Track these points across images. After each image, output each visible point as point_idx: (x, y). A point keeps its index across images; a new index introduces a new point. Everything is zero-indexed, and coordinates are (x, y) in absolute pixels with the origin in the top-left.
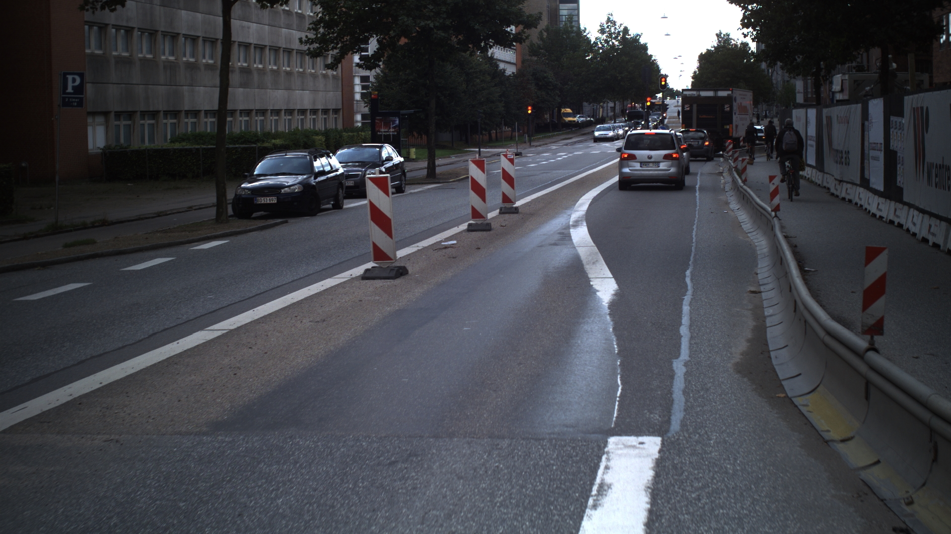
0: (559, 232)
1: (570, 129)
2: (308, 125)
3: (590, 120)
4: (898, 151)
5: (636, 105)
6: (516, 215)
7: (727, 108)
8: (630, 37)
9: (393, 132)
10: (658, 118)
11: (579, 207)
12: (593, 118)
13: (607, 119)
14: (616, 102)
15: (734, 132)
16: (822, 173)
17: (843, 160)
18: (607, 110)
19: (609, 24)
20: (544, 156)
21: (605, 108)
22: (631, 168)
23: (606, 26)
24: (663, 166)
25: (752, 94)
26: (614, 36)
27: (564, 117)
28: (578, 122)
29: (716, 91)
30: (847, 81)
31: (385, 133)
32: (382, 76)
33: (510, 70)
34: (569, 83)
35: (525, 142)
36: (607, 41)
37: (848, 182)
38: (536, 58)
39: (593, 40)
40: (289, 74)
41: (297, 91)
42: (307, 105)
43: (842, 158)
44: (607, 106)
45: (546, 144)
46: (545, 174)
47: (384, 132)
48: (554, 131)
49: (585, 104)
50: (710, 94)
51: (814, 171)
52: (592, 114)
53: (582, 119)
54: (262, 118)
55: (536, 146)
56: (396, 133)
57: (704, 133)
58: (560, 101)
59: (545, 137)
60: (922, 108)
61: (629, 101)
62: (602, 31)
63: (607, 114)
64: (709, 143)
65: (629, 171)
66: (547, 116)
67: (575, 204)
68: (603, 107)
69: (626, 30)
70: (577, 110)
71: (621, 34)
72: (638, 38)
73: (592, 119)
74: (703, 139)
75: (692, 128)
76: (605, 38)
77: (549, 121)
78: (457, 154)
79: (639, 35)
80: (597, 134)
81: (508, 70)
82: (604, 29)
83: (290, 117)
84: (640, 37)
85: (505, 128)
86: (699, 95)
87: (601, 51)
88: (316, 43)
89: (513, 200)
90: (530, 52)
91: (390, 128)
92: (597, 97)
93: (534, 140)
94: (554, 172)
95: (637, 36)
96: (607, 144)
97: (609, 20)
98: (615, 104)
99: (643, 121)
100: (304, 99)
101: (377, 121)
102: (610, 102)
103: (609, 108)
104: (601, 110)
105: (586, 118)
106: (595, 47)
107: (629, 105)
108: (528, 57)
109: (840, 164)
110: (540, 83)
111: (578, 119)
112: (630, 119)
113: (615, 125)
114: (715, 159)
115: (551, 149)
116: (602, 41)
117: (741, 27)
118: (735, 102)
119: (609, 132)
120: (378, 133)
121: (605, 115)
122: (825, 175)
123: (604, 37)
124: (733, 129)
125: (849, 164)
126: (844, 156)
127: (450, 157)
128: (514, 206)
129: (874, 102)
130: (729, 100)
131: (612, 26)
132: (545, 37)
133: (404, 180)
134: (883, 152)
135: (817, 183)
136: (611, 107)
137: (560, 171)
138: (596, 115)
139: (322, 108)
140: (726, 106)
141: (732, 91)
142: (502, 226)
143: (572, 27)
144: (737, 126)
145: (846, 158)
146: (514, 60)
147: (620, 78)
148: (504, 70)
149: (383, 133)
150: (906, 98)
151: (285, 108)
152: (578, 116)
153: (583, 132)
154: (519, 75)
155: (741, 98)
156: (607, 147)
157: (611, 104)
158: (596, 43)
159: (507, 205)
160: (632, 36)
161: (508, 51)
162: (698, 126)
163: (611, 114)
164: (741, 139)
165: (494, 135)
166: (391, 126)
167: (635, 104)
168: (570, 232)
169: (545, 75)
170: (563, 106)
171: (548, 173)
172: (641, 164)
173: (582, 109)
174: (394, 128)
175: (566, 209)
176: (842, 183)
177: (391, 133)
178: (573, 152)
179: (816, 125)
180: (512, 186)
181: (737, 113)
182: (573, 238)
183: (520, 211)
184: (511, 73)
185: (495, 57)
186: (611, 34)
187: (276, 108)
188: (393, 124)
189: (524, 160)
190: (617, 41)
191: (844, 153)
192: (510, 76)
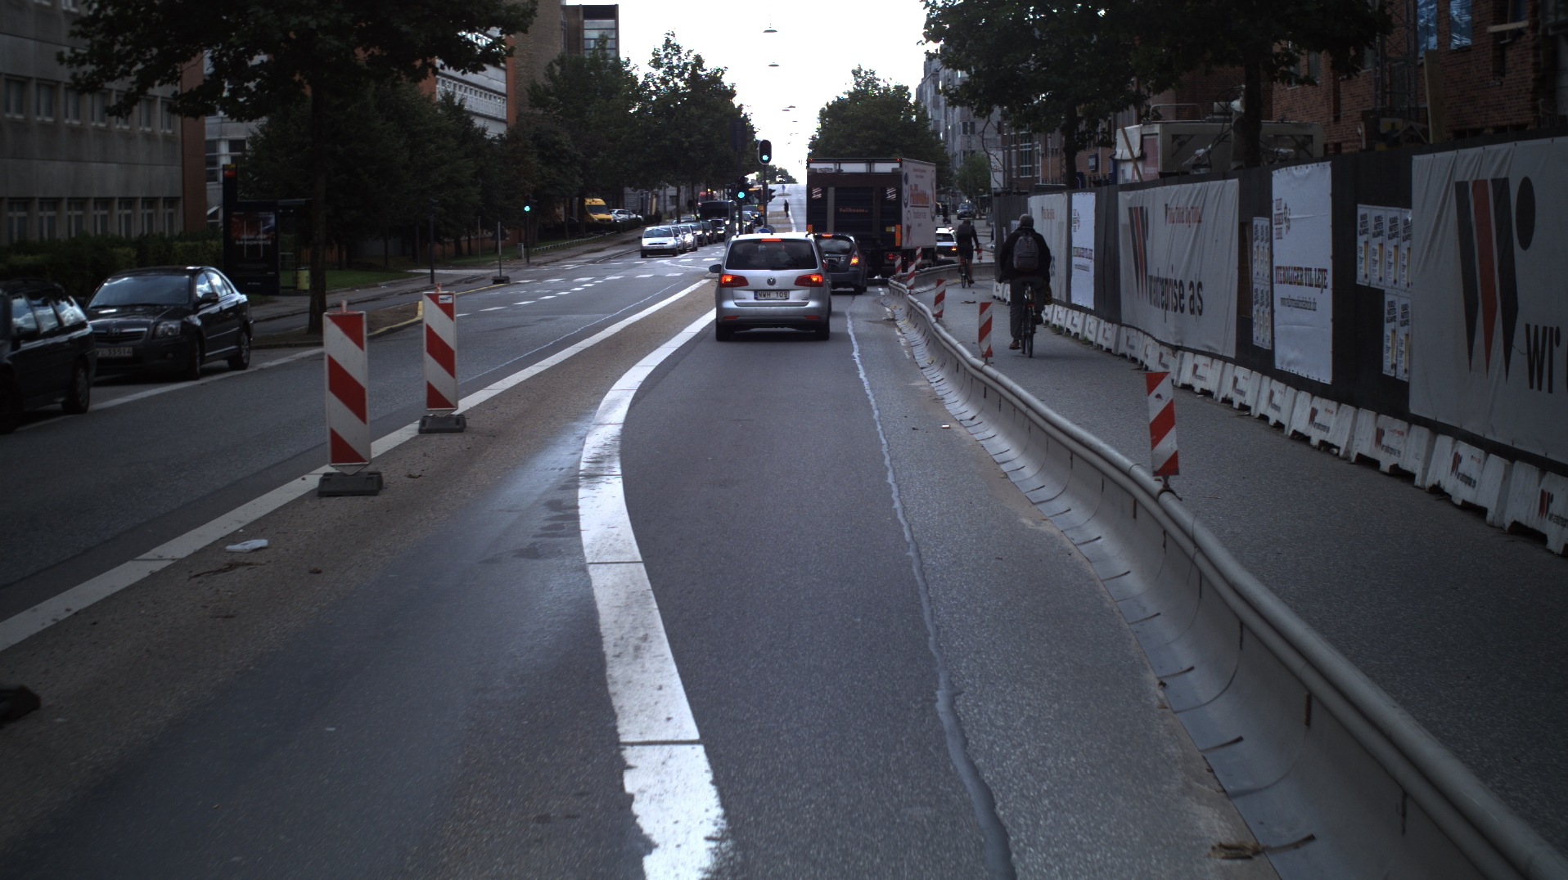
0: (549, 497)
1: (601, 234)
2: (116, 229)
3: (637, 219)
4: (1387, 291)
5: (715, 192)
6: (456, 437)
7: (891, 194)
8: (705, 73)
9: (264, 240)
10: (753, 215)
11: (606, 411)
12: (641, 215)
13: (664, 216)
14: (682, 187)
15: (905, 239)
16: (1116, 326)
17: (1186, 301)
18: (665, 201)
19: (669, 50)
20: (549, 284)
21: (662, 198)
22: (737, 301)
23: (662, 54)
24: (794, 297)
25: (934, 169)
26: (676, 71)
27: (592, 213)
28: (615, 221)
29: (870, 162)
30: (1159, 137)
31: (251, 243)
32: (262, 139)
33: (494, 131)
34: (600, 153)
35: (520, 258)
36: (664, 81)
37: (1196, 352)
38: (541, 112)
39: (641, 80)
40: (76, 132)
41: (94, 164)
42: (113, 190)
43: (1182, 296)
44: (665, 195)
45: (557, 261)
46: (544, 324)
47: (248, 240)
48: (572, 237)
49: (628, 190)
50: (860, 168)
51: (1091, 319)
52: (640, 208)
53: (622, 216)
54: (23, 214)
55: (539, 265)
56: (269, 242)
57: (851, 241)
58: (582, 184)
59: (555, 248)
60: (1501, 185)
61: (702, 187)
62: (657, 63)
63: (665, 207)
64: (859, 260)
65: (736, 307)
66: (561, 211)
67: (599, 403)
68: (657, 196)
69: (699, 61)
70: (615, 201)
71: (689, 67)
72: (718, 75)
73: (639, 216)
74: (848, 253)
75: (825, 231)
76: (662, 75)
77: (563, 220)
78: (392, 279)
79: (722, 70)
80: (646, 242)
81: (489, 130)
82: (660, 59)
83: (80, 213)
84: (723, 73)
85: (482, 233)
86: (840, 171)
87: (654, 98)
88: (92, 63)
89: (452, 402)
90: (531, 101)
91: (258, 233)
92: (648, 179)
93: (536, 254)
94: (564, 317)
95: (718, 72)
96: (666, 261)
97: (668, 44)
98: (679, 191)
99: (727, 220)
100: (108, 179)
101: (234, 219)
102: (670, 187)
103: (668, 198)
104: (655, 200)
105: (630, 215)
106: (644, 90)
107: (703, 193)
108: (527, 110)
109: (1176, 310)
110: (548, 154)
111: (615, 216)
112: (704, 217)
113: (679, 226)
114: (869, 289)
115: (564, 271)
116: (656, 80)
117: (924, 40)
118: (906, 183)
119: (667, 238)
120: (237, 242)
121: (661, 209)
122: (1123, 329)
123: (660, 73)
124: (901, 233)
125: (1200, 312)
126: (1188, 293)
127: (376, 286)
128: (456, 413)
129: (1295, 172)
130: (895, 179)
131: (675, 54)
132: (557, 73)
133: (246, 342)
134: (1328, 292)
135: (1102, 346)
136: (671, 197)
137: (575, 317)
138: (647, 210)
139: (144, 196)
140: (889, 191)
141: (901, 162)
142: (410, 476)
143: (605, 57)
144: (909, 228)
145: (1192, 298)
146: (503, 115)
147: (687, 144)
148: (484, 130)
149: (246, 243)
150: (1416, 158)
151: (69, 195)
152: (616, 211)
153: (625, 239)
154: (513, 137)
155: (917, 176)
156: (666, 266)
157: (671, 191)
158: (646, 85)
159: (439, 412)
160: (709, 71)
161: (492, 98)
162: (836, 229)
163: (671, 208)
164: (919, 251)
165: (464, 245)
166: (262, 229)
167: (712, 192)
168: (576, 499)
169: (557, 138)
170: (590, 194)
171: (551, 319)
172: (755, 294)
173: (623, 199)
174: (267, 232)
175: (576, 419)
176: (1180, 352)
177: (261, 243)
178: (605, 276)
179: (1096, 227)
180: (450, 368)
181: (909, 205)
182: (583, 525)
183: (469, 423)
184: (496, 135)
185: (466, 108)
186: (671, 68)
187: (49, 195)
188: (264, 226)
189: (512, 291)
190: (681, 80)
191: (1187, 286)
192: (493, 139)
